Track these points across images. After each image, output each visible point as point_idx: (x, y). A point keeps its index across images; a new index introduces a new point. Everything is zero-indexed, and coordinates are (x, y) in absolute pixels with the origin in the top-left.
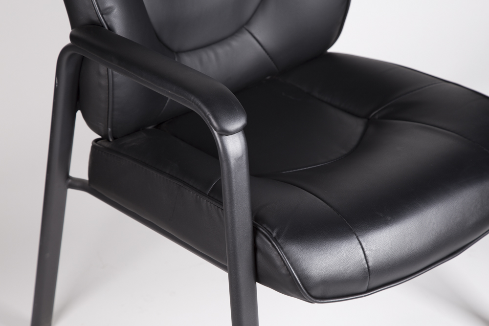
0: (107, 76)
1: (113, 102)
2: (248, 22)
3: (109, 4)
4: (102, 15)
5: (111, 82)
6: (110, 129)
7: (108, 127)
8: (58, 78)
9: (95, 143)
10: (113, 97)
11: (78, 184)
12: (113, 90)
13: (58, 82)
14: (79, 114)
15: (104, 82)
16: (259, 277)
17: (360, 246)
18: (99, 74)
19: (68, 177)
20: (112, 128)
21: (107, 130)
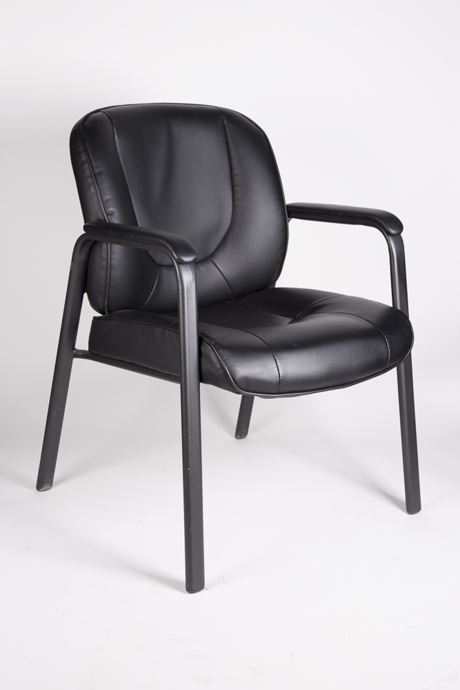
1: (110, 279)
2: (213, 255)
3: (110, 209)
4: (107, 215)
5: (109, 263)
7: (105, 301)
10: (110, 276)
11: (80, 354)
14: (85, 295)
15: (104, 264)
16: (202, 378)
17: (276, 365)
18: (101, 257)
19: (74, 348)
20: (108, 301)
21: (104, 304)
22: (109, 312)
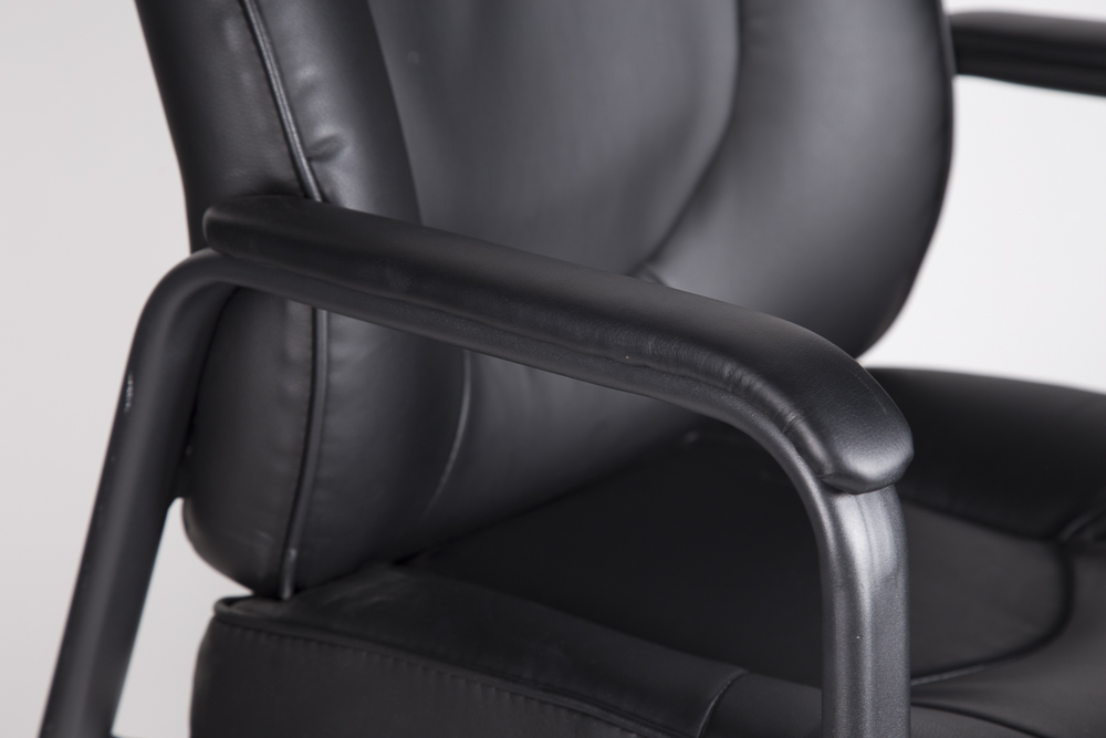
0: (309, 368)
3: (324, 130)
4: (309, 160)
5: (321, 385)
6: (293, 553)
7: (286, 546)
8: (135, 380)
9: (225, 609)
12: (325, 412)
13: (134, 391)
14: (176, 510)
15: (295, 386)
20: (301, 548)
21: (284, 554)
22: (297, 590)
